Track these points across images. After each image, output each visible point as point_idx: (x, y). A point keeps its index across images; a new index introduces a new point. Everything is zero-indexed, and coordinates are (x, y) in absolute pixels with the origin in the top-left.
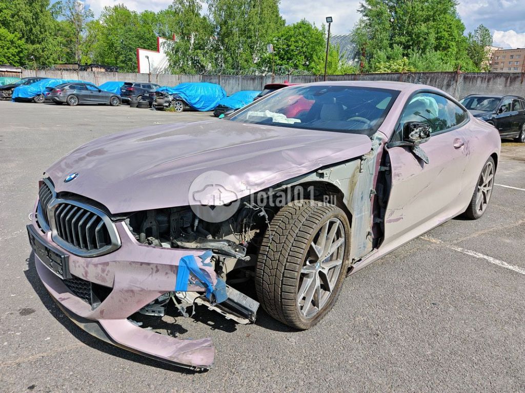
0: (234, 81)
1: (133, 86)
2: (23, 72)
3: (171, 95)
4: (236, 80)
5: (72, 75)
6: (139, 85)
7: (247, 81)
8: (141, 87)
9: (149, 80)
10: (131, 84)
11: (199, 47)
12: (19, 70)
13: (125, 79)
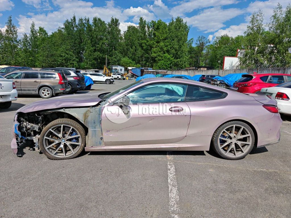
0: (267, 71)
1: (205, 77)
2: (168, 72)
3: (219, 81)
4: (268, 71)
5: (185, 72)
6: (208, 76)
7: (275, 71)
8: (210, 77)
9: (219, 73)
10: (205, 76)
11: (261, 52)
12: (166, 71)
13: (207, 73)
